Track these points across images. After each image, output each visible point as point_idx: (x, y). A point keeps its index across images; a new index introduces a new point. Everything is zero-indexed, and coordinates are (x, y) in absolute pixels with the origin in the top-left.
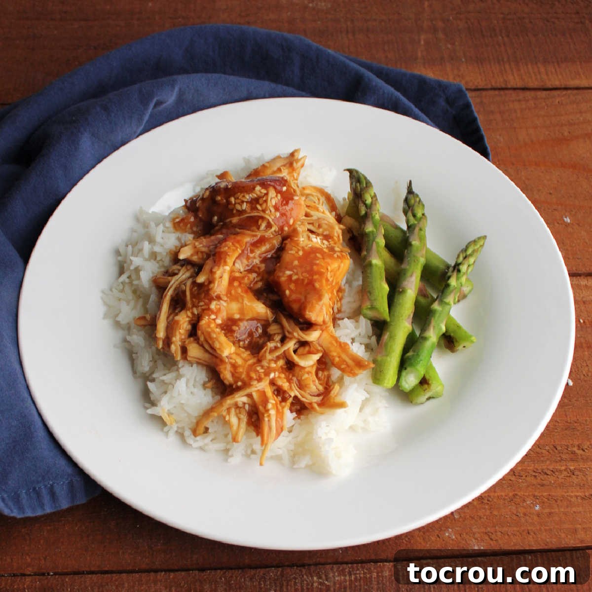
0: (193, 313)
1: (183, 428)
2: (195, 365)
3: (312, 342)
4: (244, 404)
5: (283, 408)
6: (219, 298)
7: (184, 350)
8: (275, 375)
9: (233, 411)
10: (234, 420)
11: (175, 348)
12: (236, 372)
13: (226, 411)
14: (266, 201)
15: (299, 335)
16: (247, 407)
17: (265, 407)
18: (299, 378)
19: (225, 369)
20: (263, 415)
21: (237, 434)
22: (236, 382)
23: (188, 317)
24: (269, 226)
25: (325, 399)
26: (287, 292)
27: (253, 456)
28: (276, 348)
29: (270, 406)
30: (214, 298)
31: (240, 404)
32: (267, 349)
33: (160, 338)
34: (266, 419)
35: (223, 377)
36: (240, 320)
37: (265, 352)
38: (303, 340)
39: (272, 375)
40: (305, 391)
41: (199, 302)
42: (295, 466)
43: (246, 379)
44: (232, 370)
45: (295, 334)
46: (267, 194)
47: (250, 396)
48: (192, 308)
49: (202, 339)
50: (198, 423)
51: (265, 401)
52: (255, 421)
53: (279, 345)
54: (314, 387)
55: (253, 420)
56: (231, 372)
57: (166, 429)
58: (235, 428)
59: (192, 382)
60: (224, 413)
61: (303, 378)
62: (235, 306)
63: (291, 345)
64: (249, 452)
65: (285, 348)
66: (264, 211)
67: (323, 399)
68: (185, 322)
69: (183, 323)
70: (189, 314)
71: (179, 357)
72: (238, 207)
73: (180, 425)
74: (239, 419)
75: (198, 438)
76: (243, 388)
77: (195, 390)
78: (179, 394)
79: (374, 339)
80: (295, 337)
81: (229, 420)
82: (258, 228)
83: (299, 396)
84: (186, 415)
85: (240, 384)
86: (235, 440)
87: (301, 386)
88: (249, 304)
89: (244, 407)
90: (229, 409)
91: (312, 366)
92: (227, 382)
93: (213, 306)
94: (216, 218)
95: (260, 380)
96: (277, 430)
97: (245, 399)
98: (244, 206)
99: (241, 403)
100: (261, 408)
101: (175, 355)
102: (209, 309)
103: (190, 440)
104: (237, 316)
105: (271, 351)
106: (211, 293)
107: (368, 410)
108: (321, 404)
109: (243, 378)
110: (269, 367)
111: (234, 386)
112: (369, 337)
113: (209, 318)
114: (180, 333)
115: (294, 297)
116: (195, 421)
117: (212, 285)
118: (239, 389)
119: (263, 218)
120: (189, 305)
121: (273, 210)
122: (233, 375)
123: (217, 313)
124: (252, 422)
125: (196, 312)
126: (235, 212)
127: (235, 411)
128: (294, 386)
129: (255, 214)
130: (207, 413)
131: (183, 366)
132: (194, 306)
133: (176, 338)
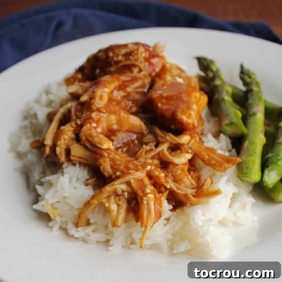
0: (77, 124)
1: (66, 223)
2: (78, 165)
3: (183, 144)
4: (123, 191)
5: (160, 197)
6: (99, 110)
7: (68, 152)
8: (151, 167)
9: (112, 199)
10: (114, 207)
11: (60, 150)
12: (115, 165)
13: (106, 199)
14: (137, 54)
15: (171, 138)
16: (126, 194)
17: (143, 191)
18: (174, 174)
19: (105, 161)
20: (142, 199)
21: (117, 219)
22: (115, 173)
23: (72, 127)
24: (140, 71)
25: (199, 191)
26: (160, 105)
27: (132, 246)
28: (151, 150)
29: (148, 191)
30: (95, 110)
31: (120, 192)
32: (143, 151)
33: (48, 145)
34: (145, 202)
35: (103, 169)
36: (118, 131)
37: (142, 152)
38: (175, 143)
39: (149, 168)
40: (180, 185)
41: (82, 114)
42: (174, 252)
43: (124, 170)
44: (111, 163)
45: (168, 138)
46: (137, 50)
47: (128, 184)
48: (76, 120)
49: (83, 138)
50: (79, 216)
51: (143, 187)
52: (134, 206)
53: (154, 148)
54: (188, 181)
55: (132, 206)
56: (110, 165)
57: (51, 224)
58: (115, 213)
59: (75, 179)
60: (104, 201)
61: (177, 174)
62: (113, 118)
63: (164, 147)
64: (129, 242)
65: (160, 149)
66: (136, 60)
67: (197, 191)
68: (69, 131)
69: (68, 131)
70: (73, 124)
71: (63, 158)
72: (115, 59)
73: (64, 219)
74: (118, 205)
75: (80, 229)
76: (122, 177)
77: (77, 185)
78: (62, 188)
79: (234, 151)
80: (167, 141)
81: (109, 207)
82: (132, 72)
83: (175, 189)
84: (69, 208)
85: (118, 173)
86: (114, 225)
87: (176, 180)
88: (126, 116)
89: (123, 195)
90: (108, 197)
91: (185, 164)
92: (106, 175)
93: (94, 115)
94: (98, 71)
95: (137, 170)
96: (156, 213)
97: (124, 187)
98: (120, 58)
99: (120, 190)
100: (140, 193)
101: (59, 156)
102: (90, 118)
103: (73, 231)
104: (115, 127)
105: (147, 152)
106: (92, 106)
107: (237, 205)
108: (196, 196)
109: (122, 169)
110: (145, 163)
111: (113, 177)
112: (230, 151)
113: (91, 126)
114: (65, 139)
115: (165, 107)
116: (77, 213)
117: (93, 101)
118: (118, 178)
119: (135, 66)
120: (74, 117)
121: (143, 60)
122: (112, 167)
123: (98, 122)
124: (132, 208)
125: (79, 122)
126: (113, 63)
127: (115, 199)
128: (170, 180)
129: (129, 62)
130: (88, 204)
131: (67, 167)
132: (78, 117)
133: (61, 142)
